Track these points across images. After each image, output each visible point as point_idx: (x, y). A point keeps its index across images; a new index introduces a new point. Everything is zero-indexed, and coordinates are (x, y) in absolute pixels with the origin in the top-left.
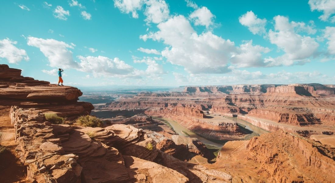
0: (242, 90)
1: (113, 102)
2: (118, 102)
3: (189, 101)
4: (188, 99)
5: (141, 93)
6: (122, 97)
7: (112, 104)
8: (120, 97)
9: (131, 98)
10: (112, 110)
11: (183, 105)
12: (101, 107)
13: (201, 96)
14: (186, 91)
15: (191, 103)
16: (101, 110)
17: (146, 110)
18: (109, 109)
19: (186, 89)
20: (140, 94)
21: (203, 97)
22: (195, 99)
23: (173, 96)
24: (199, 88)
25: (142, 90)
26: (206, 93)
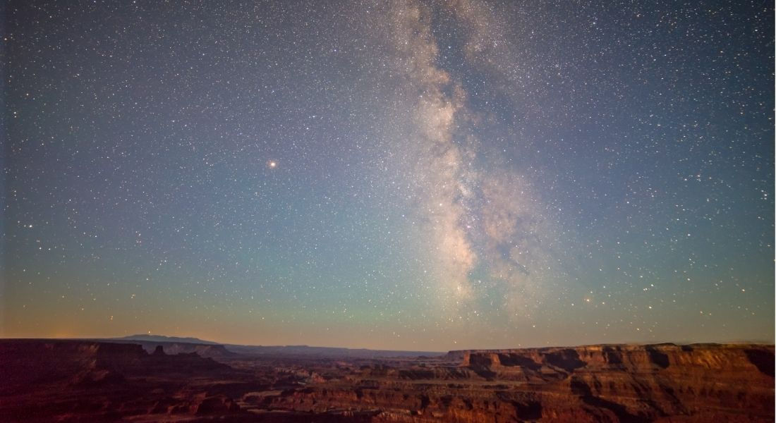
0: (602, 359)
1: (297, 389)
2: (309, 390)
3: (480, 393)
4: (475, 386)
5: (362, 368)
6: (317, 377)
7: (295, 394)
8: (314, 375)
9: (337, 380)
10: (295, 411)
11: (465, 401)
12: (269, 399)
13: (504, 377)
14: (468, 364)
15: (486, 395)
16: (269, 410)
17: (376, 415)
18: (287, 406)
19: (468, 358)
20: (359, 371)
21: (511, 380)
22: (494, 387)
23: (438, 377)
24: (497, 356)
25: (364, 360)
26: (516, 370)
